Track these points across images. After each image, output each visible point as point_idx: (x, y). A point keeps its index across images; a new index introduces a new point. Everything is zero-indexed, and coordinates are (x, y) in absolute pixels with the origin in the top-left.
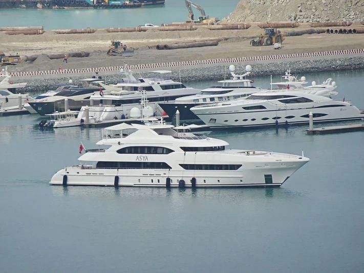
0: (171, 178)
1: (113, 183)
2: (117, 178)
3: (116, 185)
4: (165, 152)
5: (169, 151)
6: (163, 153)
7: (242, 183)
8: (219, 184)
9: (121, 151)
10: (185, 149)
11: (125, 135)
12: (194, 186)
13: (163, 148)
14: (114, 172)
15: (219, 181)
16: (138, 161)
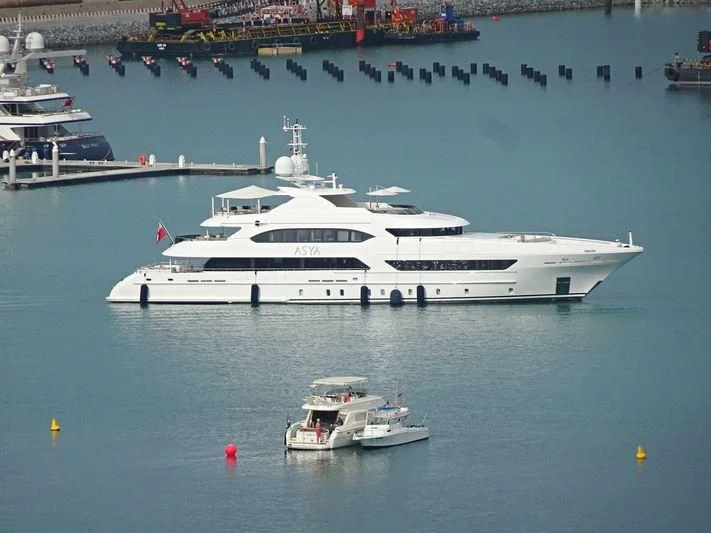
0: (369, 287)
1: (248, 298)
2: (255, 289)
3: (255, 302)
4: (353, 239)
5: (363, 237)
6: (350, 241)
7: (512, 293)
8: (467, 295)
9: (259, 239)
10: (397, 233)
11: (266, 208)
12: (422, 301)
13: (350, 231)
14: (248, 277)
15: (467, 290)
16: (298, 256)
